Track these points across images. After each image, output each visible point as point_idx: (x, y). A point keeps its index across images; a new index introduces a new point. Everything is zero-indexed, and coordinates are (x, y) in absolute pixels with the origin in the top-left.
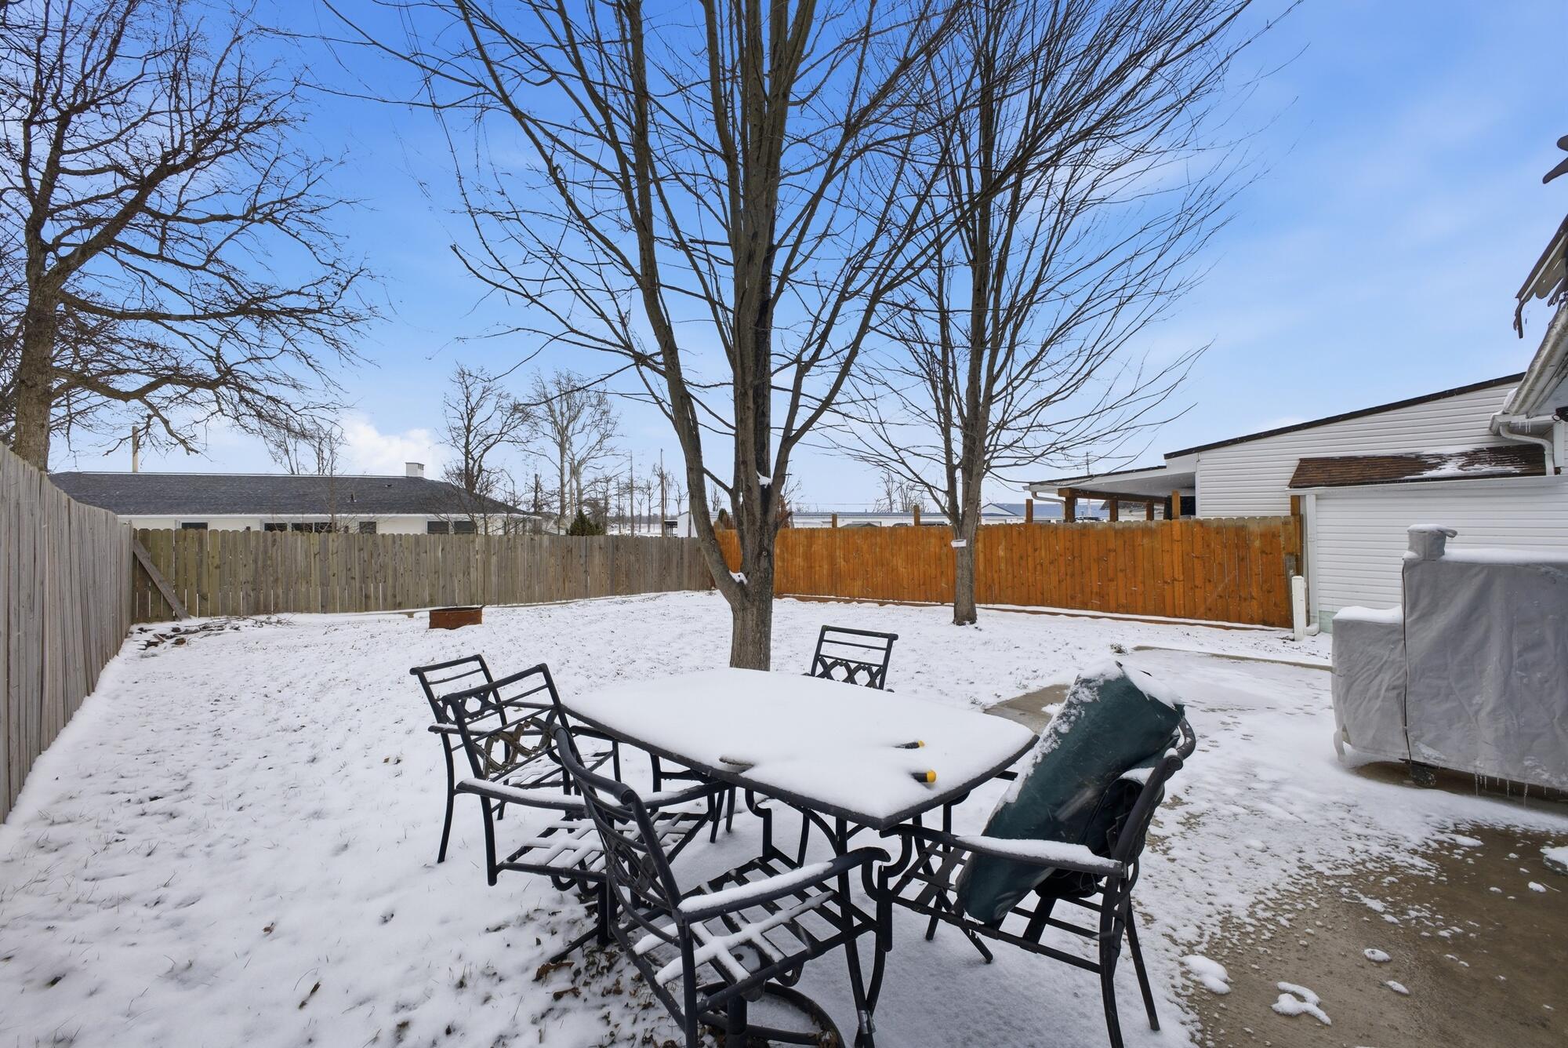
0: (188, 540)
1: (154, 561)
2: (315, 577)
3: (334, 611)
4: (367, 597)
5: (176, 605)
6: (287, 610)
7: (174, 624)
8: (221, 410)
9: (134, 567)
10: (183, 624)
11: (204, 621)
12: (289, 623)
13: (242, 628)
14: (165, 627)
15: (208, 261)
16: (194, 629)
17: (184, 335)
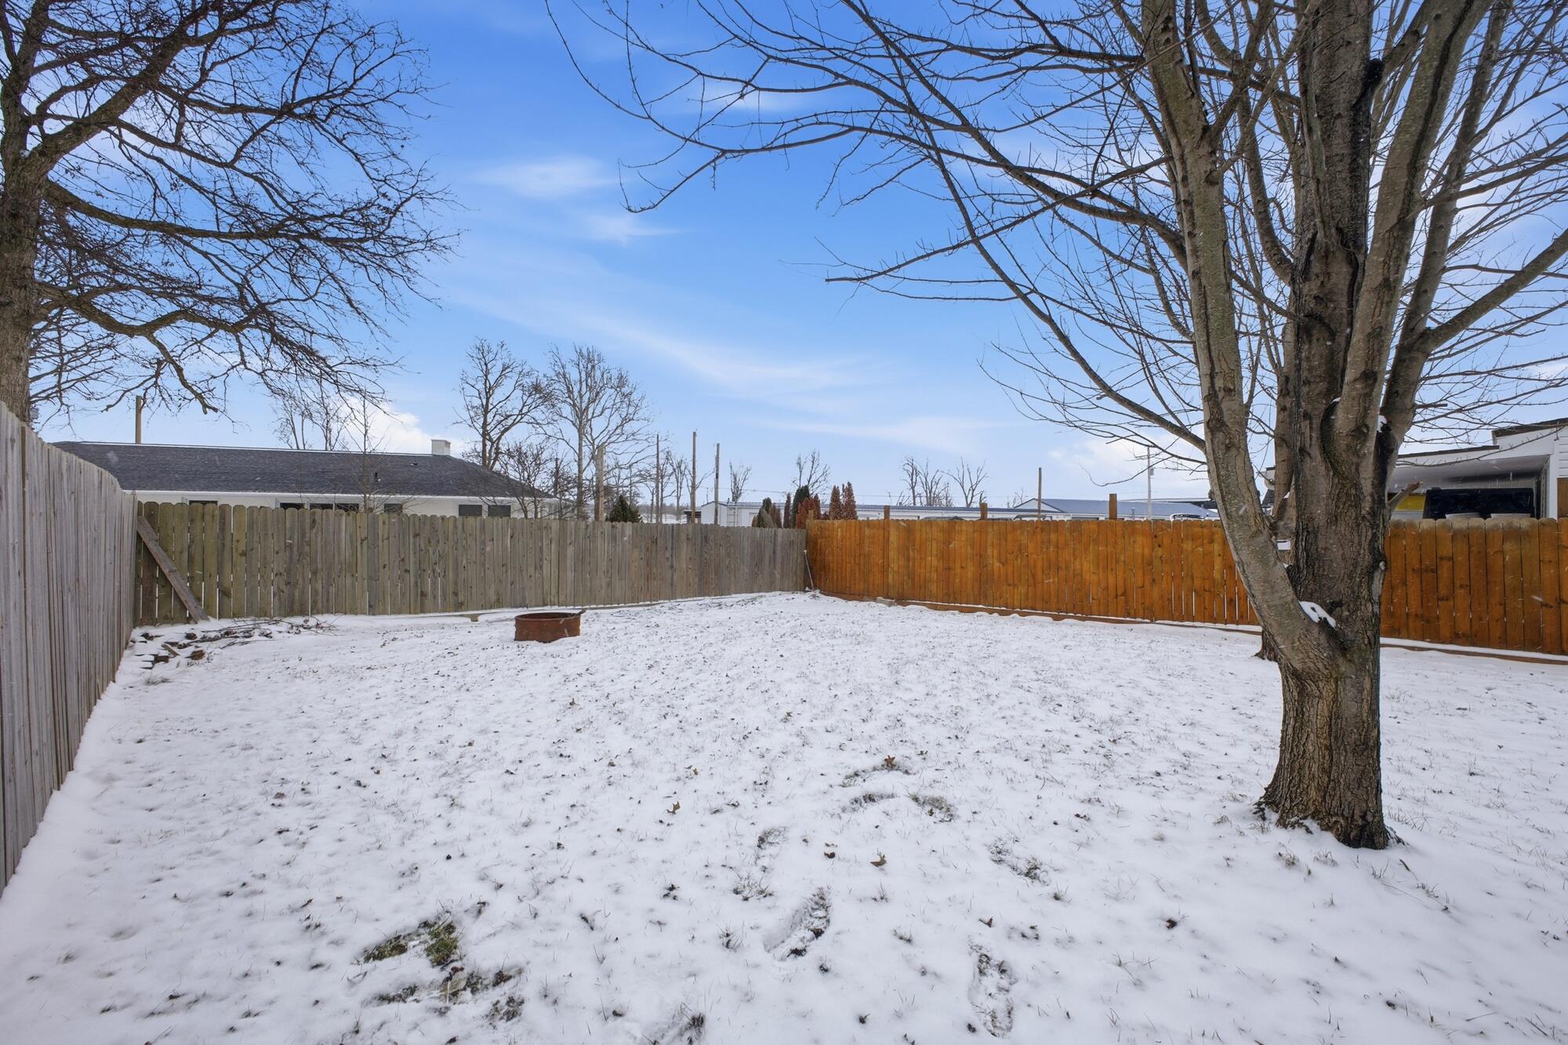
0: (208, 518)
1: (163, 544)
2: (363, 570)
3: (384, 613)
4: (423, 594)
5: (190, 602)
6: (328, 610)
7: (186, 629)
8: (243, 362)
9: (138, 552)
10: (200, 628)
11: (226, 624)
12: (330, 628)
13: (275, 635)
14: (175, 632)
15: (237, 157)
16: (212, 635)
17: (205, 255)
